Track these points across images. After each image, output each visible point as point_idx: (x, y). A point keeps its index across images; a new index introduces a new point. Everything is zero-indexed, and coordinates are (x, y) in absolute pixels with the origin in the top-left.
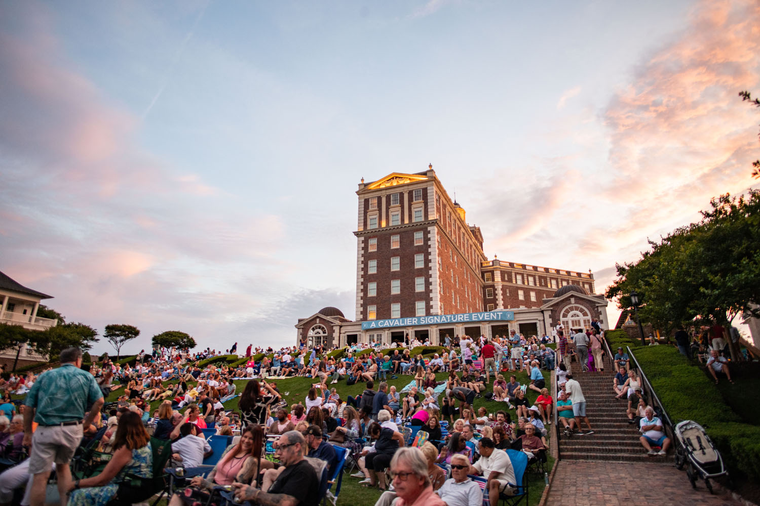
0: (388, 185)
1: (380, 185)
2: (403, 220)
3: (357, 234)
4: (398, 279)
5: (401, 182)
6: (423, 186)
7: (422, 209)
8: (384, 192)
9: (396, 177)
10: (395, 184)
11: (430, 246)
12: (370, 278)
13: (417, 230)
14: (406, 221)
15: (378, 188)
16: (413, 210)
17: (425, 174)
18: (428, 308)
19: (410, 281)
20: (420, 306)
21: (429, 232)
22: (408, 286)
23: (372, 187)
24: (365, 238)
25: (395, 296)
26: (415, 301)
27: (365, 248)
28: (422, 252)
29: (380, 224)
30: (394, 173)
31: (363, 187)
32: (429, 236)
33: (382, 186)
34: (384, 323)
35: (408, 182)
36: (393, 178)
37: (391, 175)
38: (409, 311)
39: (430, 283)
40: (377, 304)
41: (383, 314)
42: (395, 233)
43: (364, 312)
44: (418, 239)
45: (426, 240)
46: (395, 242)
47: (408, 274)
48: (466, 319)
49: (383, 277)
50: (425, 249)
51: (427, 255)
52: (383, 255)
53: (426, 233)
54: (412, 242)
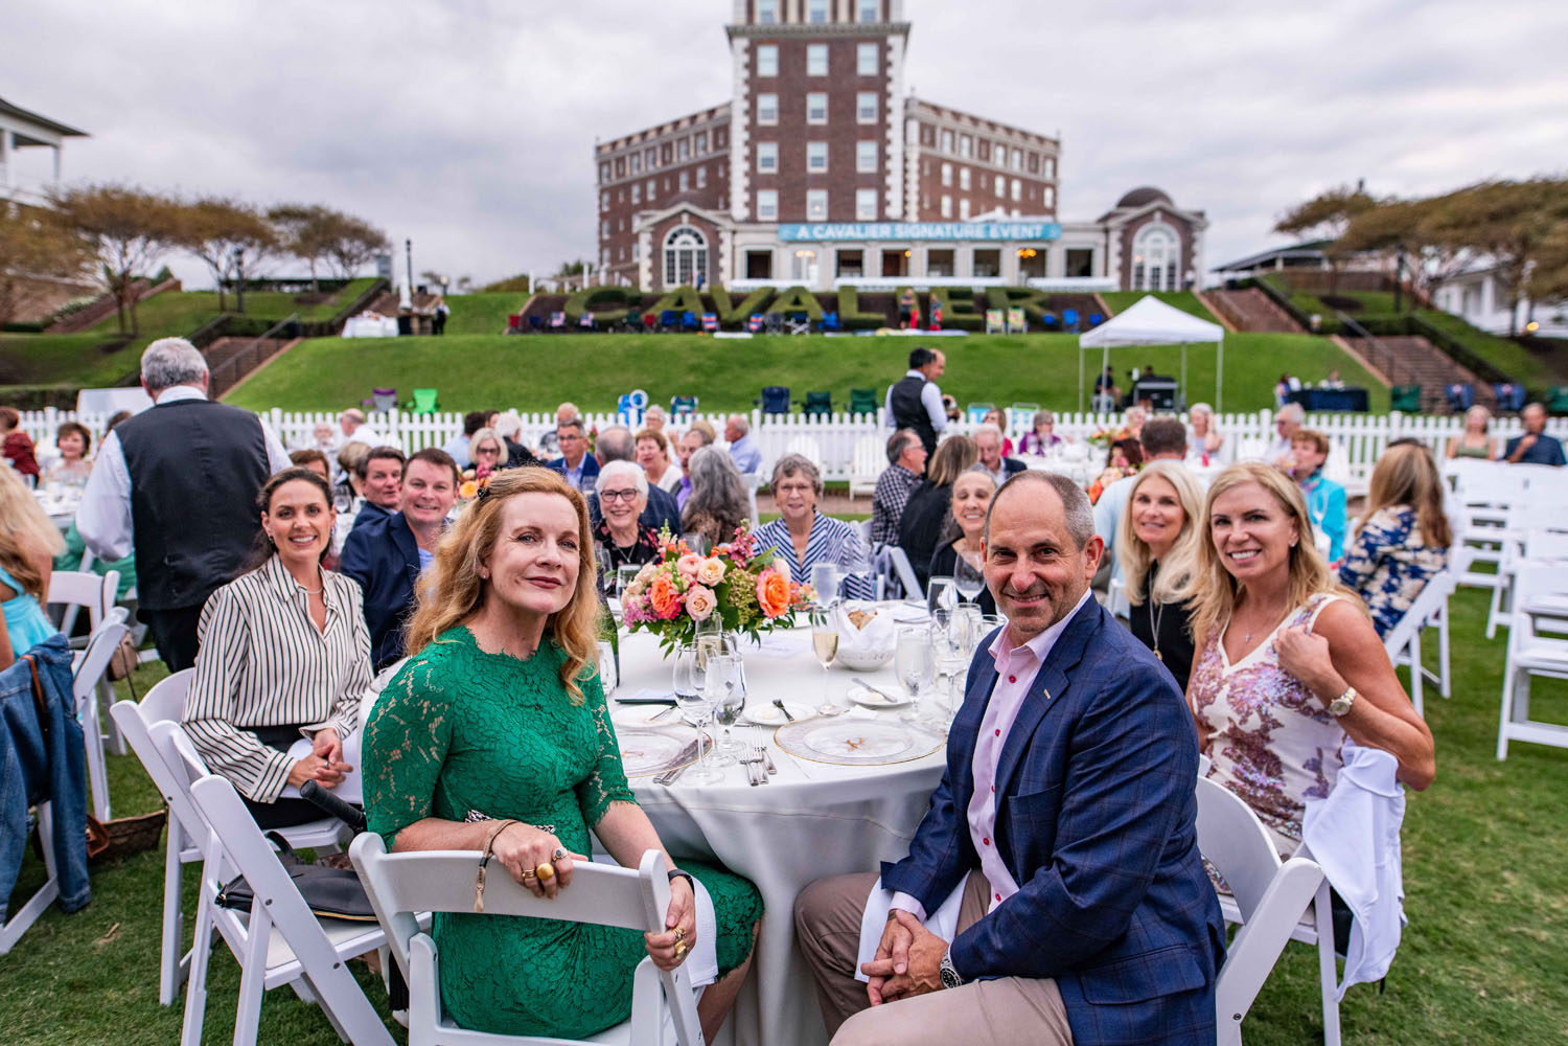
2: (834, 12)
3: (732, 33)
4: (823, 141)
11: (889, 80)
12: (762, 134)
13: (866, 40)
14: (843, 18)
18: (882, 204)
19: (847, 147)
20: (866, 199)
21: (891, 49)
22: (843, 157)
24: (750, 42)
25: (816, 176)
26: (856, 188)
27: (752, 66)
28: (874, 90)
29: (784, 16)
32: (891, 56)
34: (834, 232)
38: (842, 211)
39: (888, 157)
40: (779, 189)
41: (792, 211)
42: (817, 41)
43: (752, 204)
44: (867, 60)
45: (884, 64)
46: (817, 62)
47: (843, 132)
48: (980, 234)
49: (791, 132)
50: (879, 84)
51: (884, 95)
52: (792, 85)
53: (884, 49)
54: (853, 65)
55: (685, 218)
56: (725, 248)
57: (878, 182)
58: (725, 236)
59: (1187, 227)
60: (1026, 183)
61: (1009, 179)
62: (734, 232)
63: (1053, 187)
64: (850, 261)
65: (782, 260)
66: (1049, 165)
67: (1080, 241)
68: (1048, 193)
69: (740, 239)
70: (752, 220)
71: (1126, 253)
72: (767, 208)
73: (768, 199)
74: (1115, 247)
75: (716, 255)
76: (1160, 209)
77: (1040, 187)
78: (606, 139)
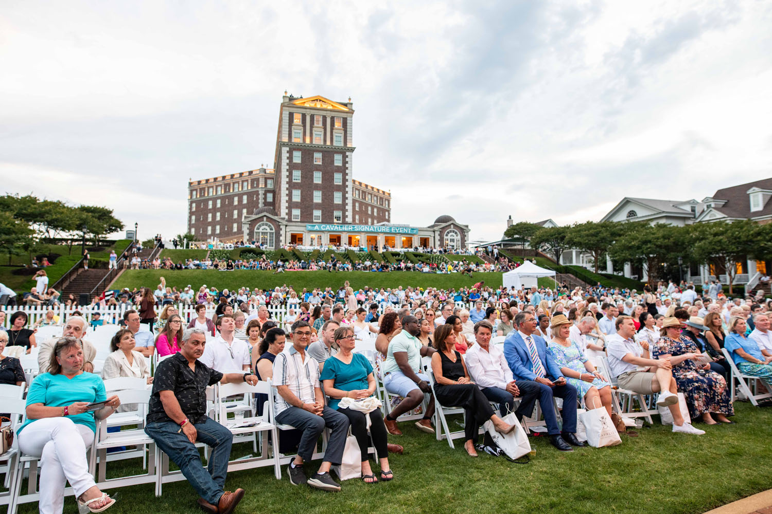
0: (312, 105)
1: (304, 103)
2: (325, 141)
3: (282, 145)
4: (320, 190)
5: (325, 106)
6: (344, 115)
7: (342, 135)
8: (308, 110)
9: (320, 100)
10: (318, 106)
11: (347, 168)
12: (294, 186)
13: (337, 153)
14: (328, 143)
15: (302, 105)
16: (334, 135)
17: (345, 105)
18: (344, 217)
19: (330, 193)
20: (338, 215)
21: (347, 157)
22: (328, 197)
23: (297, 102)
24: (290, 149)
25: (317, 204)
26: (334, 210)
27: (291, 158)
28: (341, 172)
29: (304, 140)
30: (319, 96)
31: (287, 100)
32: (347, 159)
33: (307, 105)
34: (326, 227)
35: (330, 107)
36: (317, 100)
37: (316, 97)
38: (328, 219)
39: (347, 198)
40: (301, 208)
41: (307, 217)
42: (318, 151)
43: (289, 214)
44: (338, 161)
45: (345, 162)
46: (318, 158)
47: (328, 188)
48: (388, 231)
49: (307, 187)
50: (343, 170)
51: (345, 174)
52: (307, 168)
53: (345, 157)
54: (333, 161)
55: (265, 218)
56: (282, 232)
57: (342, 207)
58: (283, 227)
59: (463, 231)
60: (379, 209)
61: (373, 207)
62: (286, 226)
63: (389, 211)
64: (335, 240)
65: (307, 238)
66: (387, 202)
67: (425, 234)
68: (387, 213)
69: (288, 229)
70: (290, 220)
71: (441, 240)
72: (296, 216)
73: (296, 212)
74: (437, 238)
75: (278, 235)
76: (452, 224)
77: (384, 211)
78: (195, 180)
